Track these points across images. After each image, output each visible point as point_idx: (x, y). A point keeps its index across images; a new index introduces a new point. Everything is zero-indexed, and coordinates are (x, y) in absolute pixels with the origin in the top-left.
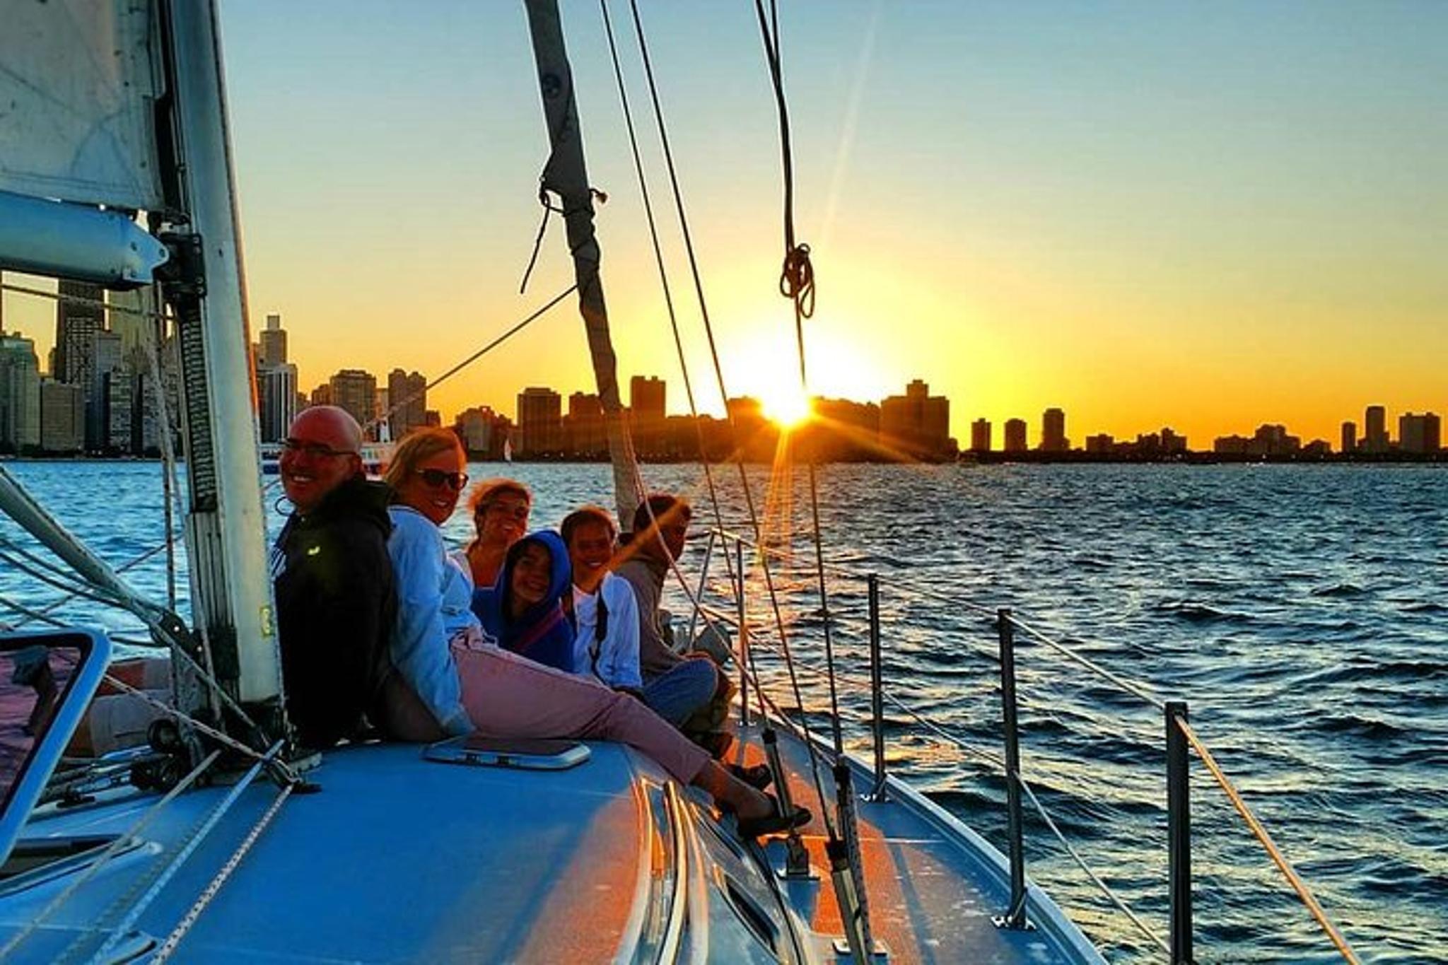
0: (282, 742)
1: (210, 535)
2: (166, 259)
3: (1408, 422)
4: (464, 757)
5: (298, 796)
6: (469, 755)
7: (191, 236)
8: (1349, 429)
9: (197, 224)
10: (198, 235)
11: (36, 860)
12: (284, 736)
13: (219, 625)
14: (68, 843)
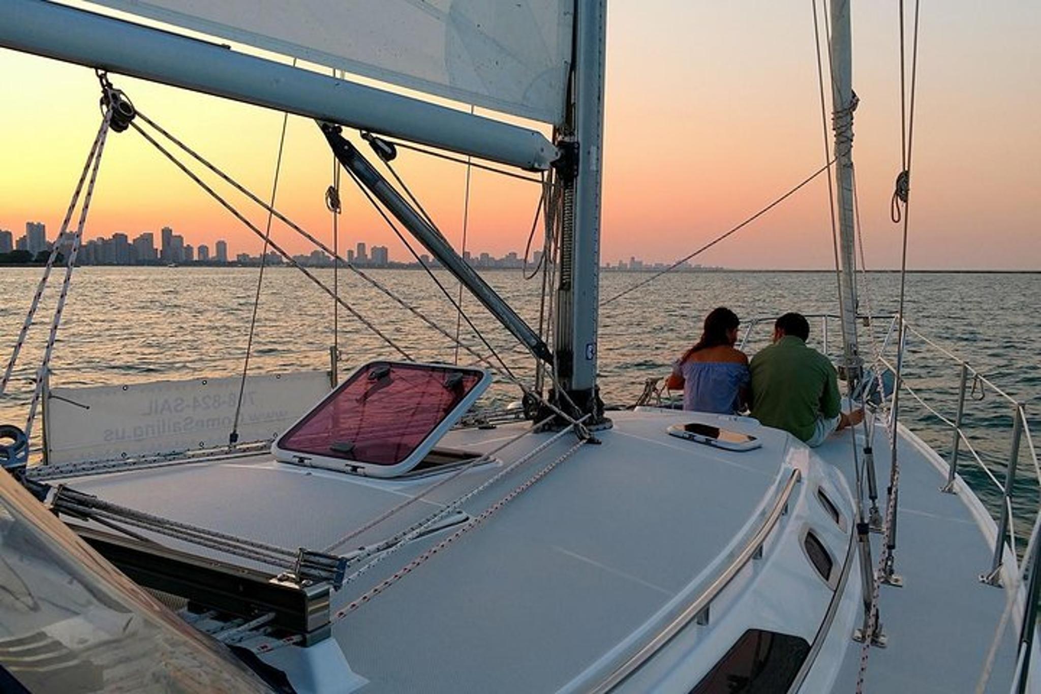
0: (590, 415)
1: (566, 303)
2: (558, 158)
3: (374, 250)
4: (687, 436)
5: (590, 445)
6: (690, 435)
7: (574, 143)
8: (351, 253)
9: (579, 137)
10: (578, 143)
11: (453, 459)
12: (591, 411)
13: (565, 349)
14: (461, 453)
